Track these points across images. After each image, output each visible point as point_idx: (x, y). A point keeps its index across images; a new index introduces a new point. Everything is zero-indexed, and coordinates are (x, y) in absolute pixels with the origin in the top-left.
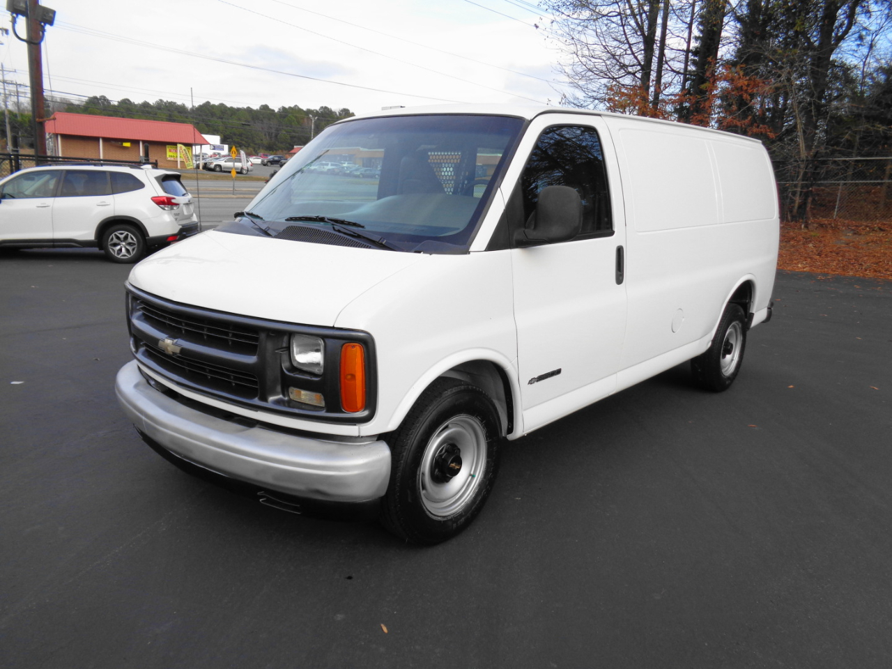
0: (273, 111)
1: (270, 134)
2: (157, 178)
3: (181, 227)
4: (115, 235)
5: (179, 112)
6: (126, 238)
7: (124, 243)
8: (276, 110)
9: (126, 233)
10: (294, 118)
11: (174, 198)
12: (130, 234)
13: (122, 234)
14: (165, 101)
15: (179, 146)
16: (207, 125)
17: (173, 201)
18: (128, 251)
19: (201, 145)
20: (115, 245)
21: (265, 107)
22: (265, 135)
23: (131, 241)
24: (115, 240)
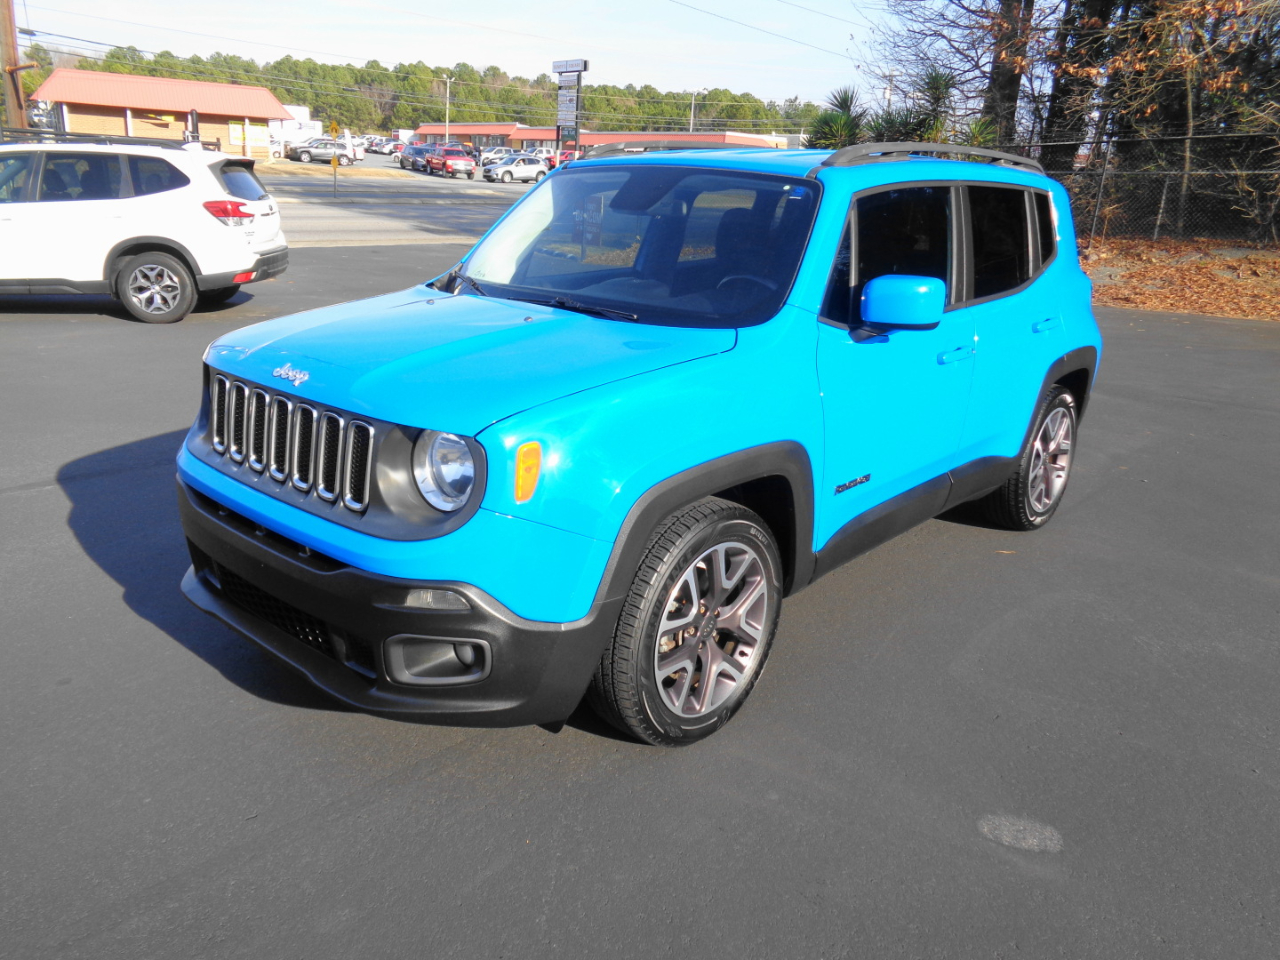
0: (386, 70)
1: (383, 107)
2: (212, 167)
3: (258, 257)
4: (141, 271)
5: (247, 71)
6: (160, 275)
7: (157, 288)
8: (391, 69)
9: (160, 268)
10: (417, 81)
11: (244, 204)
12: (166, 270)
13: (152, 269)
14: (224, 54)
15: (247, 121)
16: (289, 91)
17: (242, 209)
18: (165, 300)
19: (282, 120)
20: (141, 290)
21: (373, 64)
22: (375, 106)
23: (168, 282)
24: (142, 282)
